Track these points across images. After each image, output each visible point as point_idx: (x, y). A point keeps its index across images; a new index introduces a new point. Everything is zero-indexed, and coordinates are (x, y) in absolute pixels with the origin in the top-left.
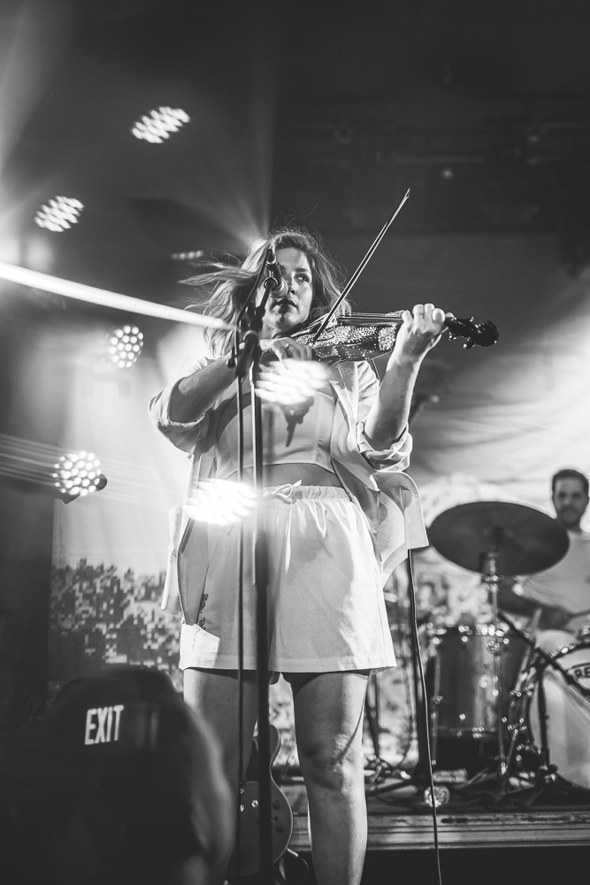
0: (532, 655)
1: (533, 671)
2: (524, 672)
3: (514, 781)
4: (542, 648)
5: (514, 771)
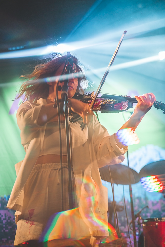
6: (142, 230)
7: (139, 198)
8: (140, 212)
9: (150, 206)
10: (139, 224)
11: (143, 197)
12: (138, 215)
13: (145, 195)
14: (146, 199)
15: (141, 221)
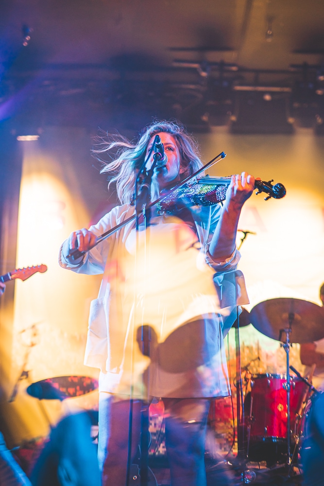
0: (309, 391)
1: (309, 401)
2: (304, 403)
3: (296, 469)
4: (315, 388)
5: (295, 462)
6: (249, 389)
7: (250, 348)
8: (249, 365)
9: (263, 359)
10: (246, 379)
11: (254, 347)
12: (246, 369)
13: (258, 344)
14: (259, 349)
15: (249, 376)
